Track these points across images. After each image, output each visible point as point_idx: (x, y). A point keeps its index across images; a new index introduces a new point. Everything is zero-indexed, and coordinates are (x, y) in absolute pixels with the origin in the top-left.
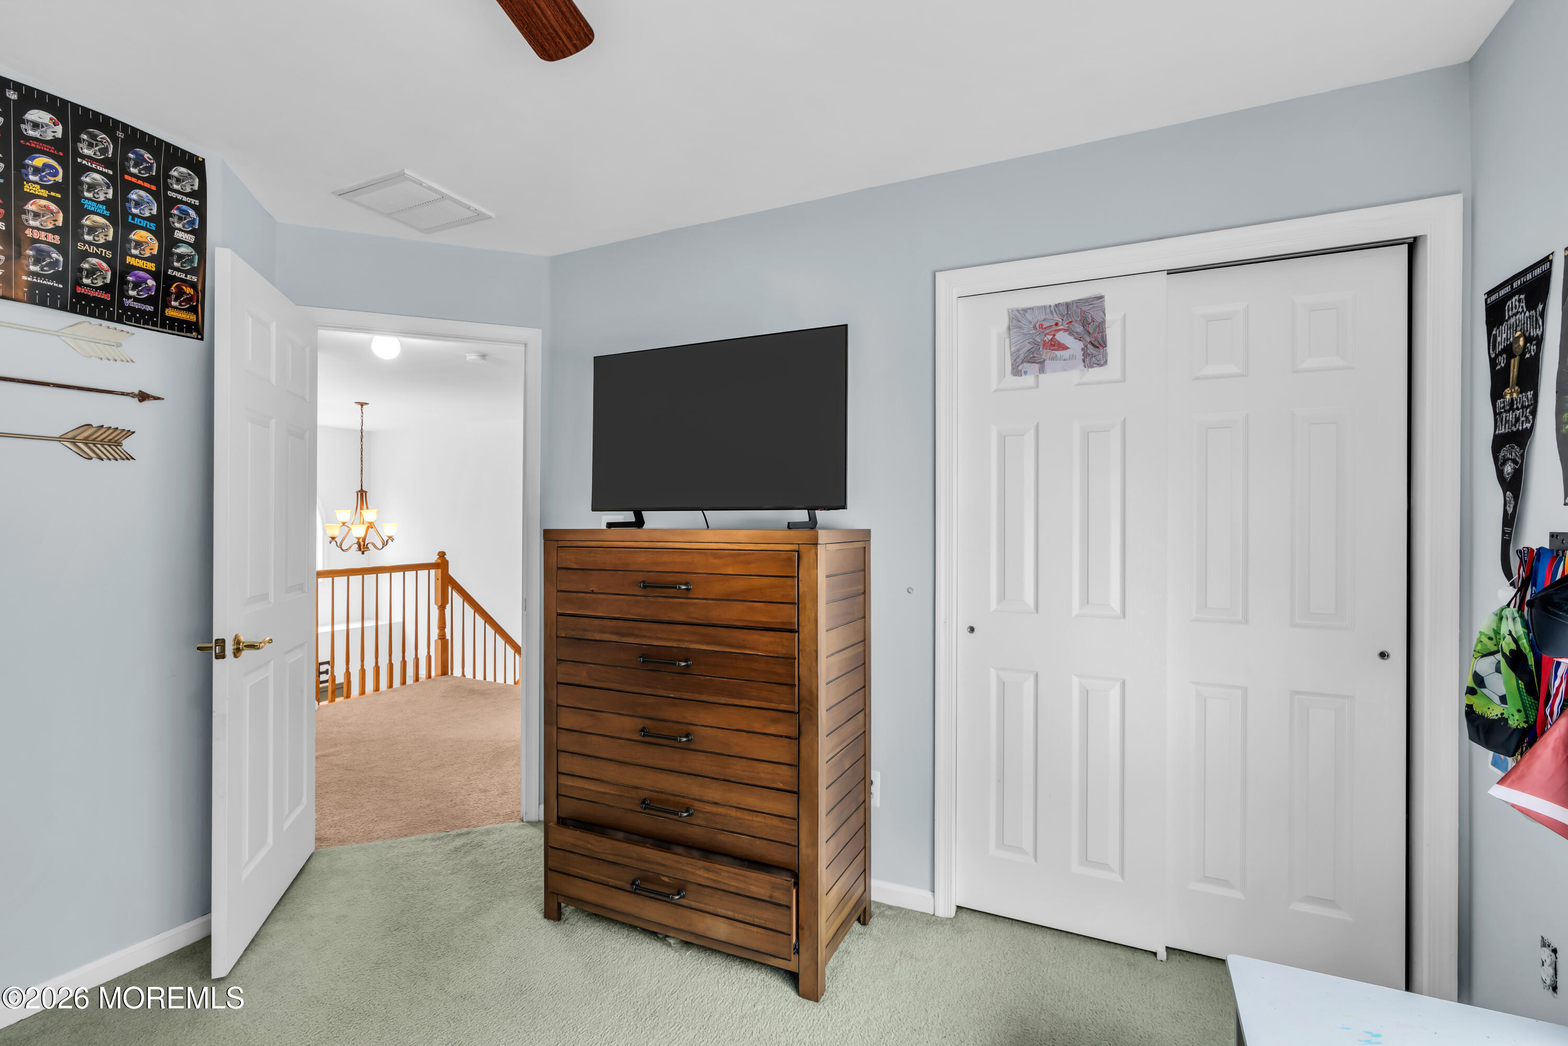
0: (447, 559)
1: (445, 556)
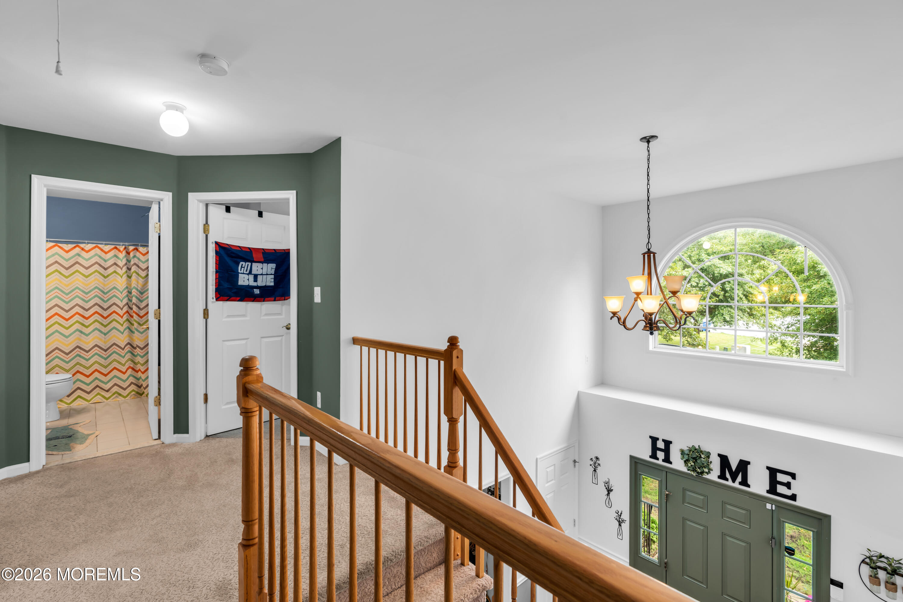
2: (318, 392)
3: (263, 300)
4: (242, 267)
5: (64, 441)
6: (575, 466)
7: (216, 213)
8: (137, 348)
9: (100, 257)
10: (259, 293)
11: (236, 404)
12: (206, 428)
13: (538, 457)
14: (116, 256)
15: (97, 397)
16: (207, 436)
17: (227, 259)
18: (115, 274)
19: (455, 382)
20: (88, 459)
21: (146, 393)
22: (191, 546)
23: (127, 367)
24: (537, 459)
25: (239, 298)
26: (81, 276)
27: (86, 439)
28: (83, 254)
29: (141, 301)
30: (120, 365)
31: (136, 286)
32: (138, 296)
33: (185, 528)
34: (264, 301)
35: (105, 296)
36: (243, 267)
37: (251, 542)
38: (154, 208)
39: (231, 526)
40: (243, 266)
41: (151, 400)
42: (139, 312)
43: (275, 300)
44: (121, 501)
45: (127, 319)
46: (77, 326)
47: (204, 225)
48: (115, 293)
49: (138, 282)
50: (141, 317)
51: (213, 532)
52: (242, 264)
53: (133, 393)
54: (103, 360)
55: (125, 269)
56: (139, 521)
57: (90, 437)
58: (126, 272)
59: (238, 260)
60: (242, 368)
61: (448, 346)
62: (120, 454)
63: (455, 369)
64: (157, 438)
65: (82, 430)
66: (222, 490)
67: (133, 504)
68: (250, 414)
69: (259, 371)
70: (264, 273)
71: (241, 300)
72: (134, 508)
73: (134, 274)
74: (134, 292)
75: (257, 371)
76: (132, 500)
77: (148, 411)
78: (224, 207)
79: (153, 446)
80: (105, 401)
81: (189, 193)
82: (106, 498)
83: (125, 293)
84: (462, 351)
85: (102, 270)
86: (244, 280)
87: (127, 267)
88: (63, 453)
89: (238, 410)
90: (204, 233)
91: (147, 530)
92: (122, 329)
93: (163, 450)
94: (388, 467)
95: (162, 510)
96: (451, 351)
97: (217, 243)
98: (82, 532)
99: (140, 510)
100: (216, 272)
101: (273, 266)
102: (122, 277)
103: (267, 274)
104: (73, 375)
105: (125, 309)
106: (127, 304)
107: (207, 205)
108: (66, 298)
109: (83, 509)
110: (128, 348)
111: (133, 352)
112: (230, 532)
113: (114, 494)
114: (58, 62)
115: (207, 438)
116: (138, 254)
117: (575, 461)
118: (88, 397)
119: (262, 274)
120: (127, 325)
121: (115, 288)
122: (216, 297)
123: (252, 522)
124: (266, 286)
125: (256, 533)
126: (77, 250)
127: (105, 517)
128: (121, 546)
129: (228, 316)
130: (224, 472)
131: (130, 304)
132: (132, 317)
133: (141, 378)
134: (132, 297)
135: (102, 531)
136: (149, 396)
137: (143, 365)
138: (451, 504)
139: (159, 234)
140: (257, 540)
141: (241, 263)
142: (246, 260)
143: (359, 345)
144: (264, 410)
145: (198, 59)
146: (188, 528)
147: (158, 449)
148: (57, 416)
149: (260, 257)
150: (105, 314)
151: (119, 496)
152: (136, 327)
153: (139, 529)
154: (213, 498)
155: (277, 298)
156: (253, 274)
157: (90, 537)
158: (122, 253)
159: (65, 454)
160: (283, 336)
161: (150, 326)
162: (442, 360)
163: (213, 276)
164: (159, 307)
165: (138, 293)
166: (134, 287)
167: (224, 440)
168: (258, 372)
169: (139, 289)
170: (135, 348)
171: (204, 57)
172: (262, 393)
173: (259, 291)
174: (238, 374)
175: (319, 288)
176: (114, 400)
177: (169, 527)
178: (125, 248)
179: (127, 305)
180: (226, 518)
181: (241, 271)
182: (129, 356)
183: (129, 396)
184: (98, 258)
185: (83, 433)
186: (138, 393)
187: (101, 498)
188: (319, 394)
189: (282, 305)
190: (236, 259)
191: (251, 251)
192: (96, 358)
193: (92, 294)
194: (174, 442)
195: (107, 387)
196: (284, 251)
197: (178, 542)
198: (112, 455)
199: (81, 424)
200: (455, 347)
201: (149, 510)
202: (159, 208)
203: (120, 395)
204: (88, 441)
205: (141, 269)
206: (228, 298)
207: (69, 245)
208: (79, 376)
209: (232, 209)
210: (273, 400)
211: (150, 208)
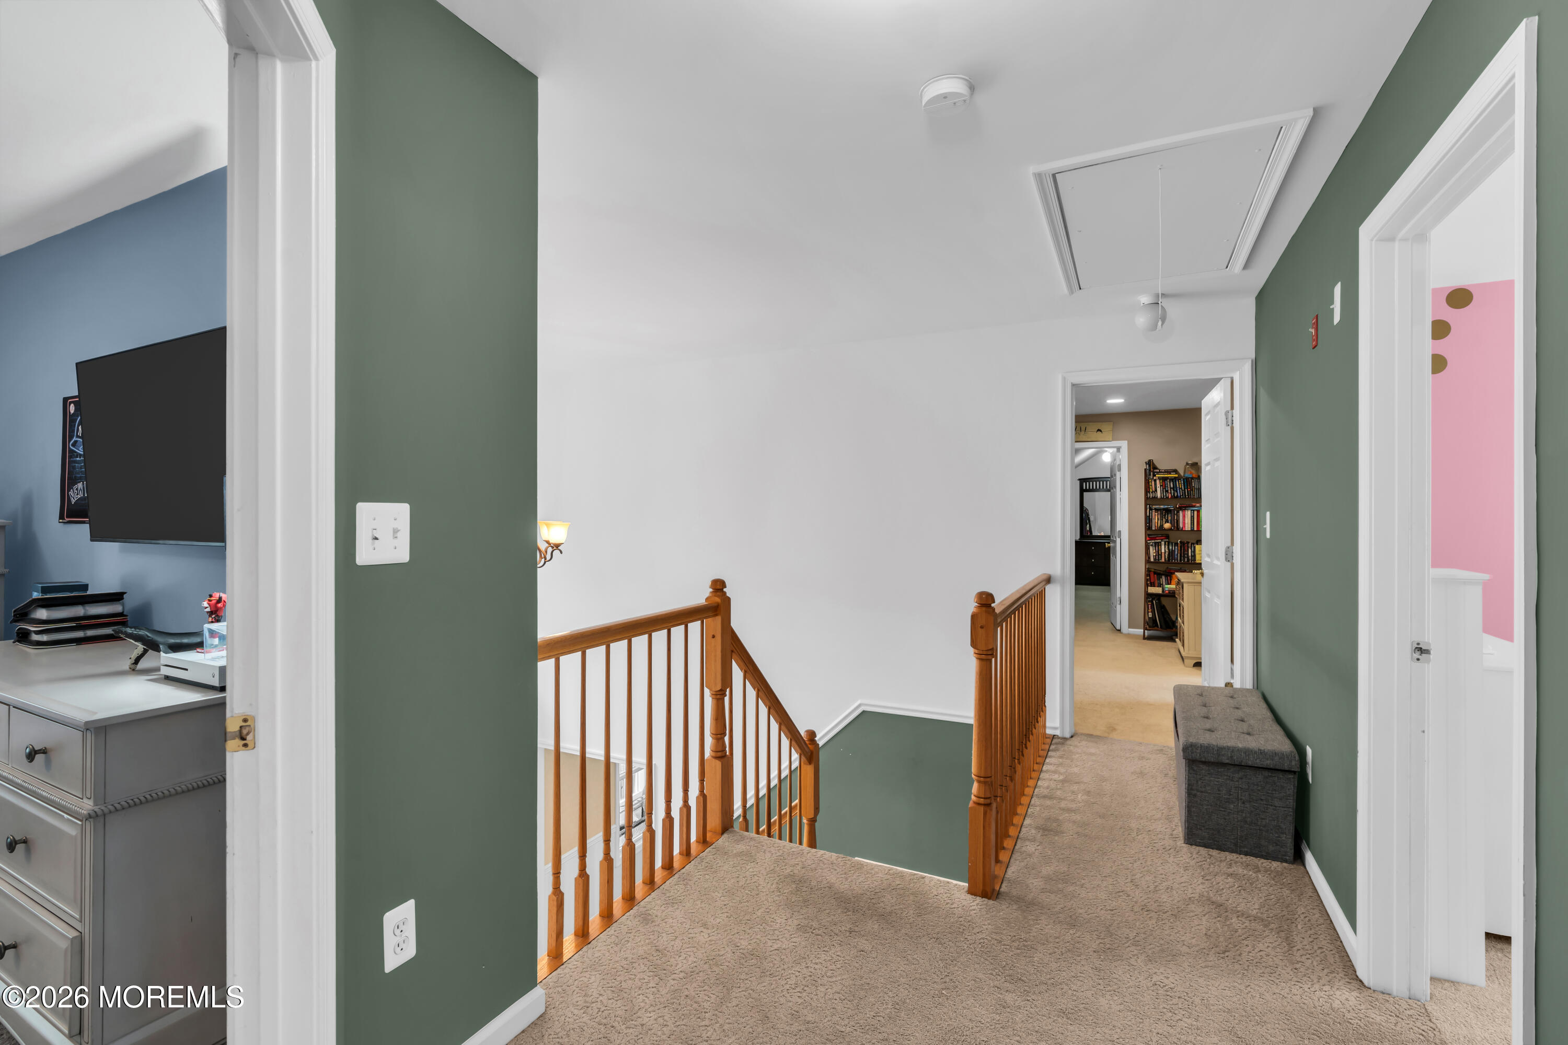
0: (728, 595)
1: (725, 590)
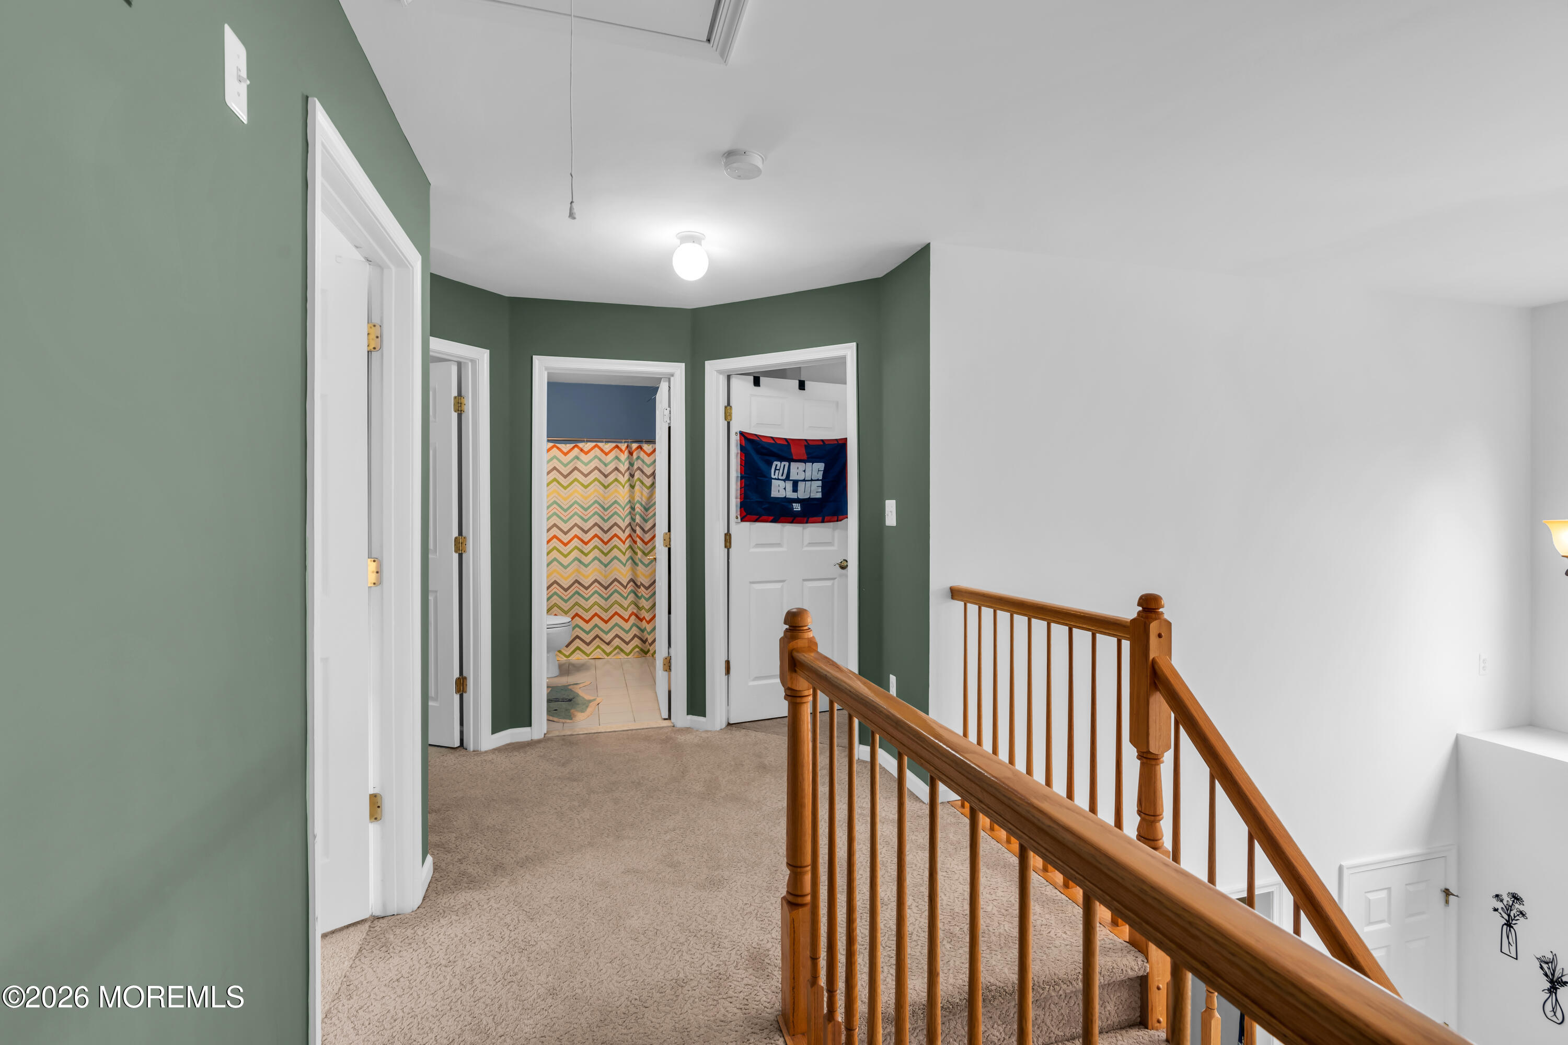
2: (891, 675)
3: (805, 522)
4: (776, 469)
5: (564, 705)
6: (1447, 902)
7: (742, 386)
8: (641, 587)
9: (600, 460)
10: (800, 509)
11: (778, 680)
12: (728, 712)
13: (1345, 863)
14: (617, 458)
15: (595, 652)
16: (729, 724)
17: (756, 457)
18: (616, 483)
19: (1155, 683)
20: (590, 733)
21: (651, 652)
22: (714, 884)
23: (630, 612)
24: (1341, 869)
25: (772, 518)
26: (580, 485)
27: (587, 707)
28: (582, 456)
29: (646, 521)
30: (622, 610)
31: (640, 500)
32: (642, 514)
33: (705, 856)
34: (807, 523)
35: (606, 513)
36: (778, 470)
37: (799, 900)
38: (663, 386)
39: (765, 867)
40: (778, 468)
41: (659, 663)
42: (643, 535)
43: (823, 522)
44: (629, 798)
45: (630, 545)
46: (576, 554)
47: (726, 407)
48: (616, 510)
49: (642, 494)
50: (646, 543)
51: (741, 871)
52: (777, 465)
53: (637, 650)
54: (604, 601)
55: (627, 475)
56: (650, 831)
57: (591, 704)
58: (629, 479)
59: (771, 458)
60: (787, 627)
61: (1139, 613)
62: (624, 732)
63: (1153, 659)
64: (667, 717)
65: (584, 694)
66: (752, 809)
67: (641, 806)
68: (798, 700)
69: (811, 632)
70: (808, 477)
71: (775, 521)
72: (644, 811)
73: (638, 483)
74: (638, 508)
75: (809, 633)
76: (640, 800)
77: (655, 677)
78: (752, 378)
79: (663, 727)
80: (606, 657)
81: (707, 362)
82: (611, 790)
83: (627, 508)
84: (1169, 624)
85: (601, 478)
86: (779, 489)
87: (630, 473)
88: (564, 721)
89: (781, 691)
90: (726, 419)
91: (659, 847)
92: (624, 559)
93: (673, 735)
94: (1049, 826)
95: (677, 822)
96: (1145, 623)
97: (742, 434)
98: (587, 830)
99: (650, 816)
100: (741, 477)
101: (821, 466)
102: (624, 487)
103: (812, 480)
104: (573, 618)
105: (628, 531)
106: (630, 524)
107: (729, 377)
108: (565, 516)
109: (588, 800)
110: (631, 587)
111: (636, 592)
112: (764, 876)
113: (620, 788)
114: (572, 202)
115: (729, 727)
116: (642, 454)
117: (1447, 892)
118: (588, 649)
119: (804, 480)
120: (630, 555)
121: (616, 502)
122: (741, 515)
123: (802, 869)
124: (809, 499)
125: (808, 888)
126: (576, 450)
127: (611, 817)
128: (631, 860)
129: (758, 545)
130: (753, 783)
131: (633, 524)
132: (635, 542)
133: (645, 629)
134: (635, 515)
135: (608, 835)
136: (657, 655)
137: (648, 611)
138: (1190, 923)
139: (669, 424)
140: (808, 899)
141: (775, 463)
142: (781, 459)
143: (962, 600)
144: (820, 694)
145: (723, 161)
146: (709, 856)
147: (669, 734)
148: (556, 672)
149: (802, 452)
150: (606, 537)
151: (625, 791)
152: (640, 557)
153: (650, 843)
154: (740, 819)
155: (826, 518)
156: (791, 480)
157: (596, 840)
158: (624, 454)
159: (566, 722)
160: (836, 578)
161: (658, 557)
162: (1126, 639)
163: (737, 485)
164: (669, 530)
165: (643, 510)
166: (638, 502)
167: (753, 734)
168: (811, 635)
169: (643, 503)
170: (639, 587)
171: (731, 155)
172: (820, 670)
173: (800, 508)
174: (782, 635)
175: (894, 501)
176: (615, 657)
177: (685, 848)
178: (627, 447)
179: (630, 527)
180: (758, 853)
181: (774, 475)
182: (631, 597)
183: (632, 654)
184: (599, 462)
185: (583, 698)
186: (642, 650)
187: (606, 789)
188: (893, 679)
189: (834, 529)
190: (767, 458)
191: (788, 443)
192: (596, 598)
193: (591, 511)
194: (688, 726)
195: (608, 638)
196: (836, 442)
197: (697, 874)
198: (617, 733)
199: (581, 685)
200: (1153, 615)
201: (660, 818)
202: (669, 387)
203: (622, 650)
204: (589, 710)
205: (646, 475)
206: (758, 517)
207: (568, 445)
208: (578, 621)
209: (762, 380)
210: (836, 682)
211: (658, 388)
